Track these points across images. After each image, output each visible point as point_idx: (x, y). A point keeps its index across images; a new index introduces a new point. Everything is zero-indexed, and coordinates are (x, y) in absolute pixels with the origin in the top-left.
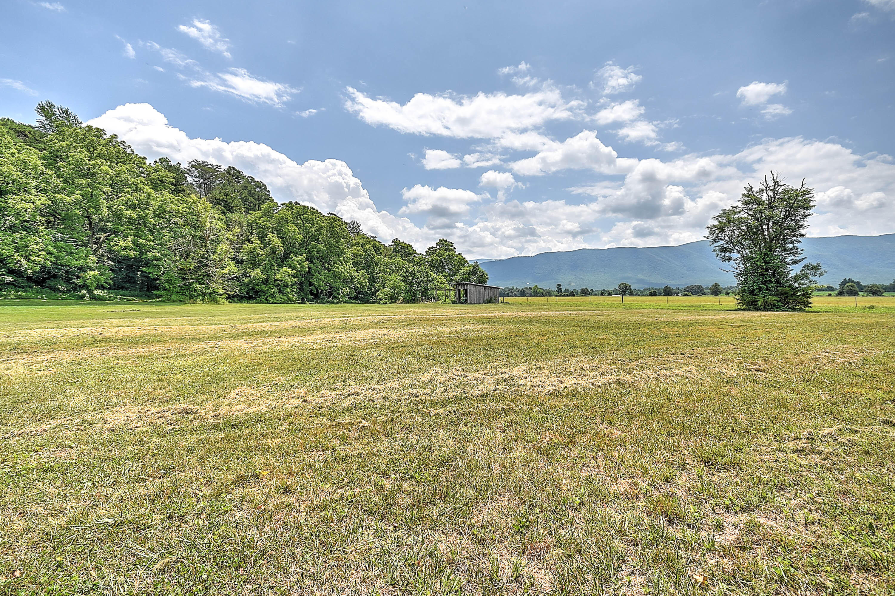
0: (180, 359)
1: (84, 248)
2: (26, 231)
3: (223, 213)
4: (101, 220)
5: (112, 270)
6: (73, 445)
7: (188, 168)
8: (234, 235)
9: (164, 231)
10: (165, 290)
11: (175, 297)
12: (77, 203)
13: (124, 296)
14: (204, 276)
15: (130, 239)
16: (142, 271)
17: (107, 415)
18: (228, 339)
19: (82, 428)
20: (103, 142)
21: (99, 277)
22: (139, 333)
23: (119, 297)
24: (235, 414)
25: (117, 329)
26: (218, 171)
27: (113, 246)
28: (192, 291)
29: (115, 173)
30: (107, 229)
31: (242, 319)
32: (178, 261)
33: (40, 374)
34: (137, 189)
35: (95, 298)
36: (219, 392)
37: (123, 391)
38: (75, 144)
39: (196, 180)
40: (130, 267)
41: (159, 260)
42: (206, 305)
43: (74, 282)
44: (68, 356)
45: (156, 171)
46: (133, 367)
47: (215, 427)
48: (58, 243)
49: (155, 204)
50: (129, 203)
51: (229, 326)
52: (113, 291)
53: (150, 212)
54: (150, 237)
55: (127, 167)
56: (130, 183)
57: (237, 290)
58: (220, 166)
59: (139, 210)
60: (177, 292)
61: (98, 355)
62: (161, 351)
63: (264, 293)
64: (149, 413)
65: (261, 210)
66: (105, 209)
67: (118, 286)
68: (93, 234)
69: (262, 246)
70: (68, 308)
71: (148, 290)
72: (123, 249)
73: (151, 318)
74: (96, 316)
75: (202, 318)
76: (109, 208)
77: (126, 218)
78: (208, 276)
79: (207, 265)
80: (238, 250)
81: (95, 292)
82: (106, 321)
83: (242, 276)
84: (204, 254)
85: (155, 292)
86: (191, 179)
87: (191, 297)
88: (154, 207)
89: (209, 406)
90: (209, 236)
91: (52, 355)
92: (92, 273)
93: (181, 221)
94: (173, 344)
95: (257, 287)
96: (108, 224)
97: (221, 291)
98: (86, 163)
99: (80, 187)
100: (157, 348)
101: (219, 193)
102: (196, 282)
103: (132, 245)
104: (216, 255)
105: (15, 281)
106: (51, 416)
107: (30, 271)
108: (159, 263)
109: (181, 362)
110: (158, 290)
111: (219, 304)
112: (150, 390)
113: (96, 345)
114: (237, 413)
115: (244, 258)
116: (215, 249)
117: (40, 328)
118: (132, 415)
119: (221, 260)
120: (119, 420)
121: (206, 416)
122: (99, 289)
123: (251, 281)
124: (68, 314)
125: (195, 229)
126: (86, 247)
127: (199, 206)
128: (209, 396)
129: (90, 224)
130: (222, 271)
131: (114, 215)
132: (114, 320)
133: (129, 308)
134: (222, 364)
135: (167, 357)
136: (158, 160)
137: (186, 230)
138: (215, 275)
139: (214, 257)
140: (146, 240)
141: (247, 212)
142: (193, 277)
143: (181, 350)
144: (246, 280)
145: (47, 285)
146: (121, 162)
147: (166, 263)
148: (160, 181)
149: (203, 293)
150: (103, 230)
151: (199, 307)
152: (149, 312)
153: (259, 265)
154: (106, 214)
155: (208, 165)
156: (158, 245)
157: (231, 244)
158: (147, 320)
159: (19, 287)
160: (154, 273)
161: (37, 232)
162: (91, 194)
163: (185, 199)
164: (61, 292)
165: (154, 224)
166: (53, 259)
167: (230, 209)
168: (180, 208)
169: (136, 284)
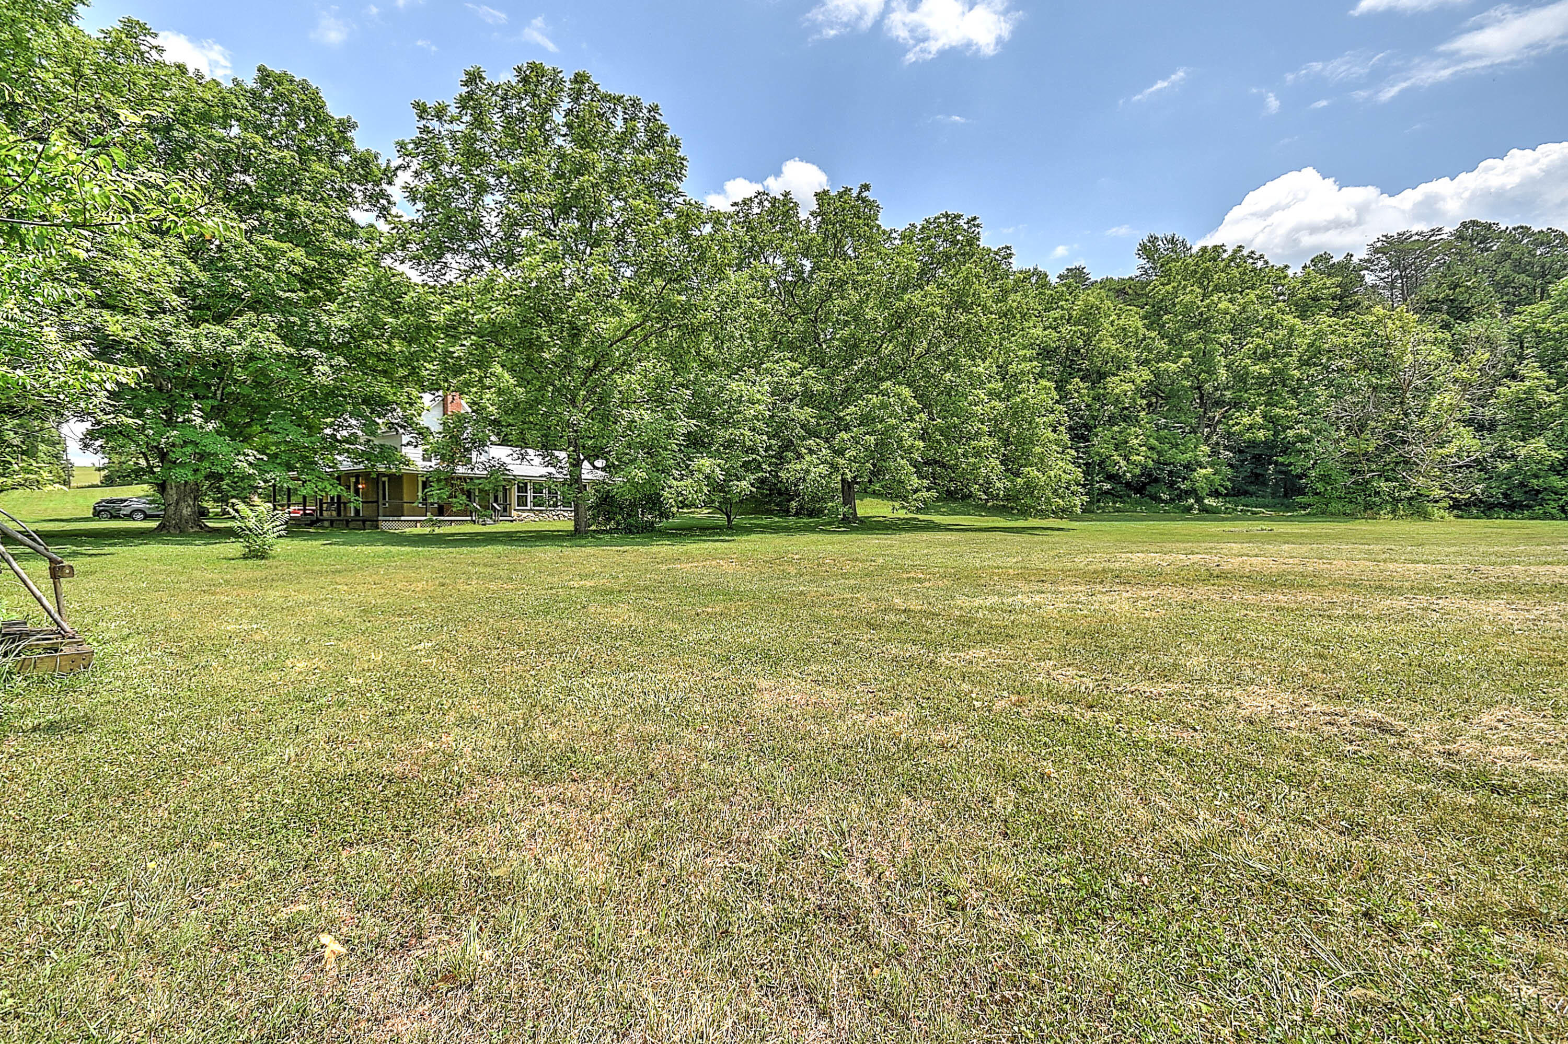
0: (1354, 624)
1: (1192, 435)
2: (1125, 421)
3: (1446, 326)
4: (1216, 389)
5: (1231, 465)
6: (1198, 728)
7: (1367, 257)
8: (1472, 369)
9: (1317, 388)
10: (1317, 494)
11: (1334, 506)
12: (1185, 370)
13: (1247, 506)
14: (1397, 463)
15: (1258, 411)
16: (1276, 463)
17: (1240, 695)
18: (1460, 595)
19: (1207, 704)
20: (1222, 265)
21: (1212, 477)
22: (1275, 568)
23: (1240, 508)
24: (1499, 763)
25: (1240, 559)
26: (1434, 242)
27: (1233, 426)
28: (1370, 496)
29: (1238, 308)
30: (1224, 402)
31: (1495, 554)
32: (1343, 440)
33: (1147, 614)
34: (1272, 324)
35: (1205, 510)
36: (1451, 705)
37: (1259, 661)
38: (1183, 283)
39: (1383, 275)
40: (1257, 458)
41: (1308, 440)
42: (1401, 522)
43: (1179, 488)
44: (1178, 595)
45: (1305, 283)
46: (1272, 624)
47: (1451, 777)
48: (1161, 433)
49: (1302, 343)
50: (1259, 352)
51: (1460, 567)
52: (1231, 499)
53: (1293, 360)
54: (1292, 402)
55: (1258, 292)
56: (1260, 318)
57: (1478, 490)
58: (1440, 229)
59: (1275, 360)
60: (1340, 498)
61: (1217, 598)
62: (1316, 604)
63: (1556, 494)
64: (1307, 709)
65: (1550, 297)
66: (1222, 371)
67: (1239, 491)
68: (1205, 413)
69: (1554, 381)
70: (1171, 525)
71: (1285, 495)
72: (1248, 429)
73: (1293, 543)
74: (1208, 538)
75: (1393, 547)
76: (1228, 367)
77: (1253, 378)
78: (1406, 462)
79: (1404, 442)
80: (1483, 400)
81: (1206, 501)
82: (1222, 545)
83: (1492, 456)
84: (1398, 420)
85: (1299, 499)
86: (1373, 277)
87: (1368, 507)
88: (1300, 350)
89: (1432, 727)
90: (1410, 381)
91: (1158, 591)
92: (1204, 471)
93: (1349, 363)
94: (1337, 593)
95: (1535, 481)
96: (1226, 393)
97: (1437, 493)
98: (1198, 307)
99: (1188, 345)
100: (1309, 597)
101: (1437, 287)
102: (1380, 476)
103: (1261, 421)
104: (1426, 419)
105: (1113, 489)
106: (1166, 676)
107: (1128, 475)
108: (1307, 447)
109: (1357, 628)
110: (1304, 494)
111: (1431, 520)
112: (1305, 670)
113: (1212, 582)
114: (1503, 762)
115: (1499, 417)
116: (1425, 405)
117: (1142, 552)
118: (1278, 705)
119: (1439, 428)
120: (1259, 709)
121: (1426, 747)
122: (1211, 496)
123: (1518, 468)
124: (1172, 534)
125: (1380, 372)
126: (1196, 433)
127: (1390, 325)
128: (1427, 709)
129: (1201, 398)
130: (1440, 451)
131: (1234, 378)
132: (1233, 545)
133: (1256, 526)
134: (1452, 648)
135: (1329, 617)
136: (1308, 263)
137: (1360, 380)
138: (1422, 460)
139: (1422, 423)
140: (1285, 408)
141: (1508, 311)
142: (1374, 467)
143: (1355, 606)
144: (1504, 467)
145: (1147, 493)
146: (1248, 288)
147: (1318, 446)
148: (1313, 299)
149: (1394, 498)
150: (1218, 403)
151: (1385, 525)
152: (1287, 533)
153: (1543, 428)
154: (1224, 378)
155: (1411, 236)
156: (1305, 415)
157: (1464, 390)
158: (1285, 547)
159: (1117, 497)
160: (1298, 464)
161: (1137, 421)
162: (1204, 352)
163: (1360, 318)
164: (1163, 501)
165: (1299, 379)
166: (1155, 456)
167: (1462, 313)
168: (1349, 339)
169: (1266, 485)
